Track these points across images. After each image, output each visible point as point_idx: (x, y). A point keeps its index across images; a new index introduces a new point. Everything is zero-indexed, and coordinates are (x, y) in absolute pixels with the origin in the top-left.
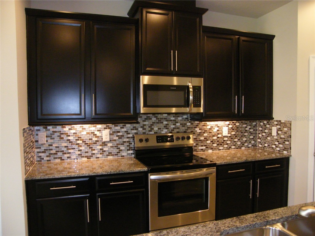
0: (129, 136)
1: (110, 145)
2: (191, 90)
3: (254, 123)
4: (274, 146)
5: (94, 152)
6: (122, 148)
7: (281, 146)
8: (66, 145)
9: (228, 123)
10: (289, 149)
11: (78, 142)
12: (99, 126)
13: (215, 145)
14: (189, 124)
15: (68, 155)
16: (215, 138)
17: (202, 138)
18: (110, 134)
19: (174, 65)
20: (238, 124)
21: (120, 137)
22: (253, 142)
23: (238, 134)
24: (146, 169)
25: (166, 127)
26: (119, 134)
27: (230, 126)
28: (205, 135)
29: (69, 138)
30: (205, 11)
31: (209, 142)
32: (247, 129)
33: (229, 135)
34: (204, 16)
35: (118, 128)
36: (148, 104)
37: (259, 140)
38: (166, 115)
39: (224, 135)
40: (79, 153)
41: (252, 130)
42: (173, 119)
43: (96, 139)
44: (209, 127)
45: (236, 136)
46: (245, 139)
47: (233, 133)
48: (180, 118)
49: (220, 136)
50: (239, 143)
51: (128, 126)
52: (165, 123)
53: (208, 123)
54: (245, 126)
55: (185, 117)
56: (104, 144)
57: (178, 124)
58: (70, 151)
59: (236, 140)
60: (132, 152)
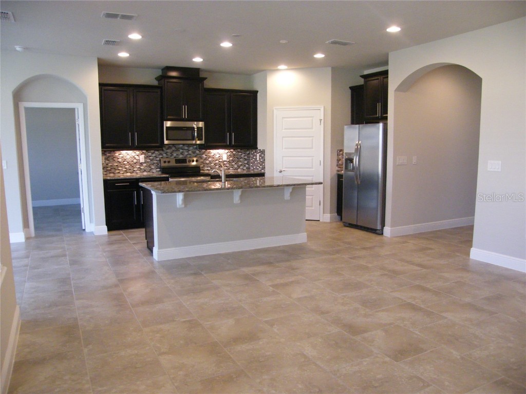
0: (157, 159)
1: (145, 165)
2: (196, 129)
3: (248, 152)
4: (258, 168)
5: (135, 169)
6: (153, 167)
7: (261, 167)
8: (117, 164)
9: (227, 151)
10: (264, 168)
11: (125, 163)
12: (138, 152)
13: (217, 167)
14: (198, 152)
15: (118, 171)
16: (217, 162)
17: (208, 162)
18: (145, 158)
19: (185, 115)
20: (234, 153)
21: (152, 160)
22: (247, 166)
23: (234, 159)
24: (168, 176)
25: (182, 153)
26: (151, 158)
27: (229, 154)
28: (210, 159)
29: (119, 160)
30: (205, 79)
31: (213, 164)
32: (242, 156)
33: (228, 160)
34: (205, 82)
35: (150, 154)
36: (169, 138)
37: (251, 164)
38: (182, 145)
39: (224, 159)
40: (125, 169)
41: (246, 157)
42: (187, 148)
43: (136, 161)
44: (212, 154)
45: (233, 161)
46: (240, 163)
47: (231, 159)
48: (191, 148)
49: (221, 160)
50: (236, 166)
51: (156, 152)
52: (181, 151)
53: (211, 151)
54: (240, 154)
55: (195, 147)
56: (141, 164)
57: (190, 152)
58: (119, 168)
59: (233, 164)
60: (159, 170)
